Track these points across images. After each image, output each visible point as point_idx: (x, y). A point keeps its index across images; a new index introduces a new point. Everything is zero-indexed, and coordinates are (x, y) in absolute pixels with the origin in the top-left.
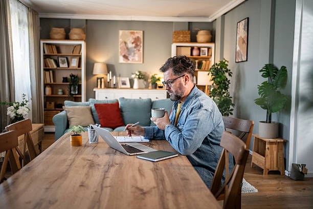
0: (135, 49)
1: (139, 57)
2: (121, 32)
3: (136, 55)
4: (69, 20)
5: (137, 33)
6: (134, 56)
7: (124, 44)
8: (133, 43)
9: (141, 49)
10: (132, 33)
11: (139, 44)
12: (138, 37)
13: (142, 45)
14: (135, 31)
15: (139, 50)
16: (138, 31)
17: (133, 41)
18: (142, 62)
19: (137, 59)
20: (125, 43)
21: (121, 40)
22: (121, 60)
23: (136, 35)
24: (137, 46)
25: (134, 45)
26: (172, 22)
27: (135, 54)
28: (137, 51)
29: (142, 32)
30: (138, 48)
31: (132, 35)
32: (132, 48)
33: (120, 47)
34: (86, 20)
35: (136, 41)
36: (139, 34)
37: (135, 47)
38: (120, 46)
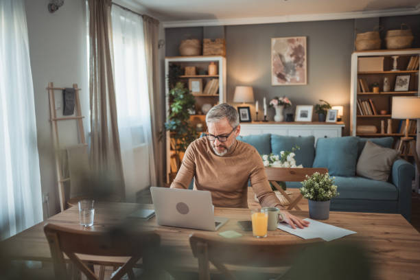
0: (296, 65)
1: (302, 75)
2: (274, 41)
3: (297, 73)
4: (202, 28)
5: (297, 40)
6: (294, 74)
7: (279, 58)
8: (291, 56)
9: (305, 64)
10: (291, 41)
11: (300, 56)
12: (300, 46)
13: (305, 57)
14: (295, 38)
15: (301, 66)
16: (299, 38)
17: (291, 53)
18: (305, 83)
19: (298, 78)
20: (281, 56)
21: (273, 52)
22: (275, 81)
23: (297, 44)
24: (298, 59)
25: (293, 59)
26: (354, 20)
27: (295, 71)
28: (298, 66)
29: (305, 38)
30: (300, 63)
31: (291, 44)
32: (291, 62)
33: (272, 62)
34: (226, 27)
35: (297, 52)
36: (302, 41)
37: (295, 61)
38: (274, 60)
